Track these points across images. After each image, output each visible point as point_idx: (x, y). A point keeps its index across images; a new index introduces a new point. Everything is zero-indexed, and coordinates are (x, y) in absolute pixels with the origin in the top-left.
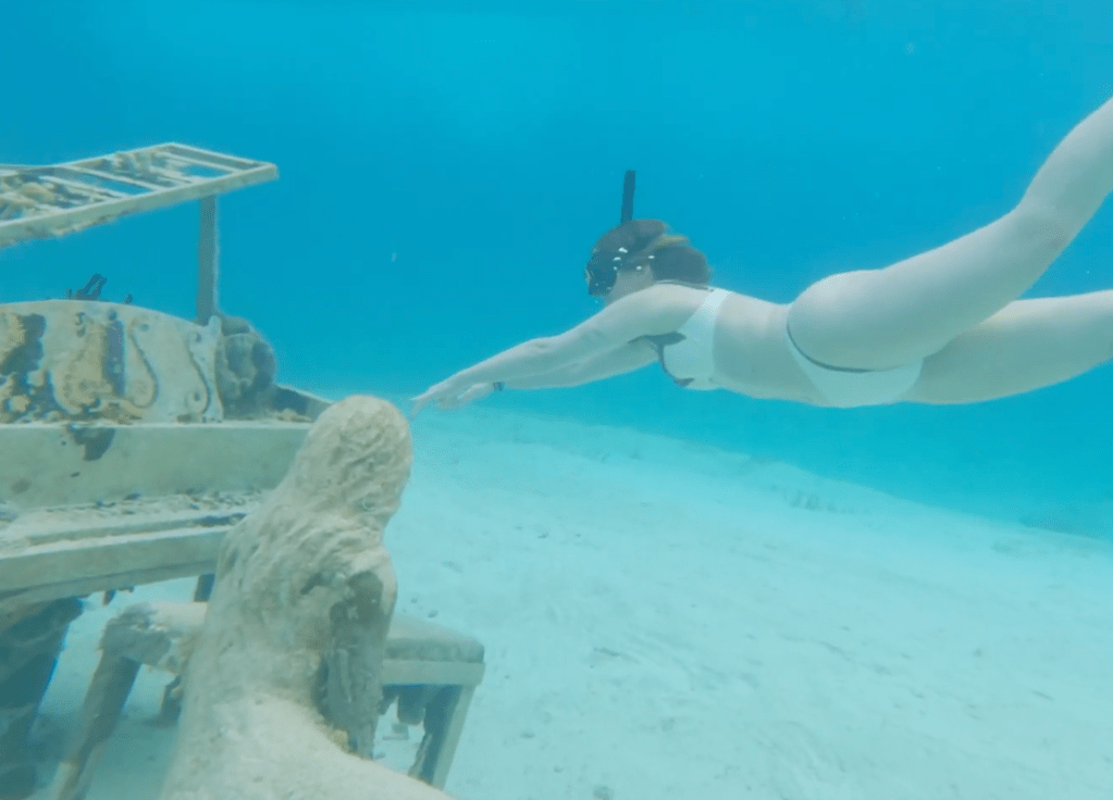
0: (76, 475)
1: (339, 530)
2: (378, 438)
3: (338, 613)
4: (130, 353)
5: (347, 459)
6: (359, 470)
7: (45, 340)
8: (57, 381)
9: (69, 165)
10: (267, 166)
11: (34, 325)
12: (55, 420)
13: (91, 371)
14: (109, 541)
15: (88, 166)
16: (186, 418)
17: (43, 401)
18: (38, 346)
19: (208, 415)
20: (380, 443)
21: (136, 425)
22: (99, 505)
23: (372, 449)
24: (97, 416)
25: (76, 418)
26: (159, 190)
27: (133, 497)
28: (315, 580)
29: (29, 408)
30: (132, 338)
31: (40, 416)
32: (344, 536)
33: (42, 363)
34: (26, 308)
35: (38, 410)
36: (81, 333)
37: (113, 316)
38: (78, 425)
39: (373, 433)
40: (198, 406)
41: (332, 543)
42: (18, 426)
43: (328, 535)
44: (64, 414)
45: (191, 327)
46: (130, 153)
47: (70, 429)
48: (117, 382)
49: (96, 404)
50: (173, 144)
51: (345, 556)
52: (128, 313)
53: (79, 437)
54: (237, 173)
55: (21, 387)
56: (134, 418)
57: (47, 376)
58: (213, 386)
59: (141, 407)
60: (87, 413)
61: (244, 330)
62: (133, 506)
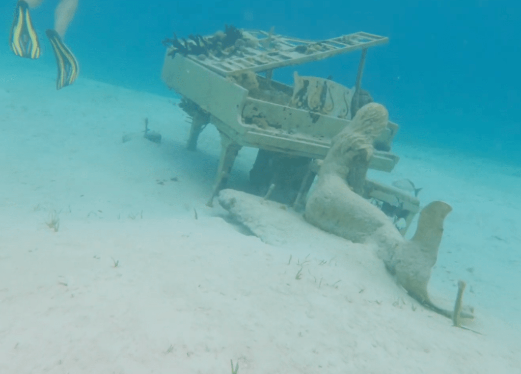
0: (309, 126)
1: (358, 137)
2: (375, 114)
3: (355, 158)
4: (328, 95)
5: (365, 119)
6: (368, 123)
7: (308, 88)
8: (309, 100)
9: (330, 40)
10: (386, 38)
11: (306, 83)
12: (307, 110)
13: (317, 98)
14: (314, 144)
15: (335, 40)
16: (339, 117)
17: (305, 104)
18: (306, 89)
19: (346, 117)
20: (376, 115)
21: (325, 116)
22: (314, 136)
23: (372, 117)
24: (317, 111)
25: (312, 111)
26: (349, 46)
27: (322, 137)
28: (350, 149)
29: (302, 105)
30: (329, 90)
31: (304, 108)
32: (359, 139)
33: (306, 94)
34: (305, 78)
35: (304, 106)
36: (317, 87)
37: (325, 83)
38: (312, 112)
39: (374, 113)
40: (344, 114)
41: (356, 140)
42: (299, 110)
43: (355, 138)
44: (309, 109)
45: (346, 88)
46: (346, 36)
47: (309, 113)
48: (323, 102)
49: (317, 108)
50: (361, 32)
51: (358, 144)
52: (330, 83)
53: (312, 115)
54: (375, 40)
55: (301, 100)
56: (326, 114)
57: (307, 98)
58: (349, 109)
59: (328, 111)
60: (315, 110)
61: (367, 95)
62: (321, 138)
